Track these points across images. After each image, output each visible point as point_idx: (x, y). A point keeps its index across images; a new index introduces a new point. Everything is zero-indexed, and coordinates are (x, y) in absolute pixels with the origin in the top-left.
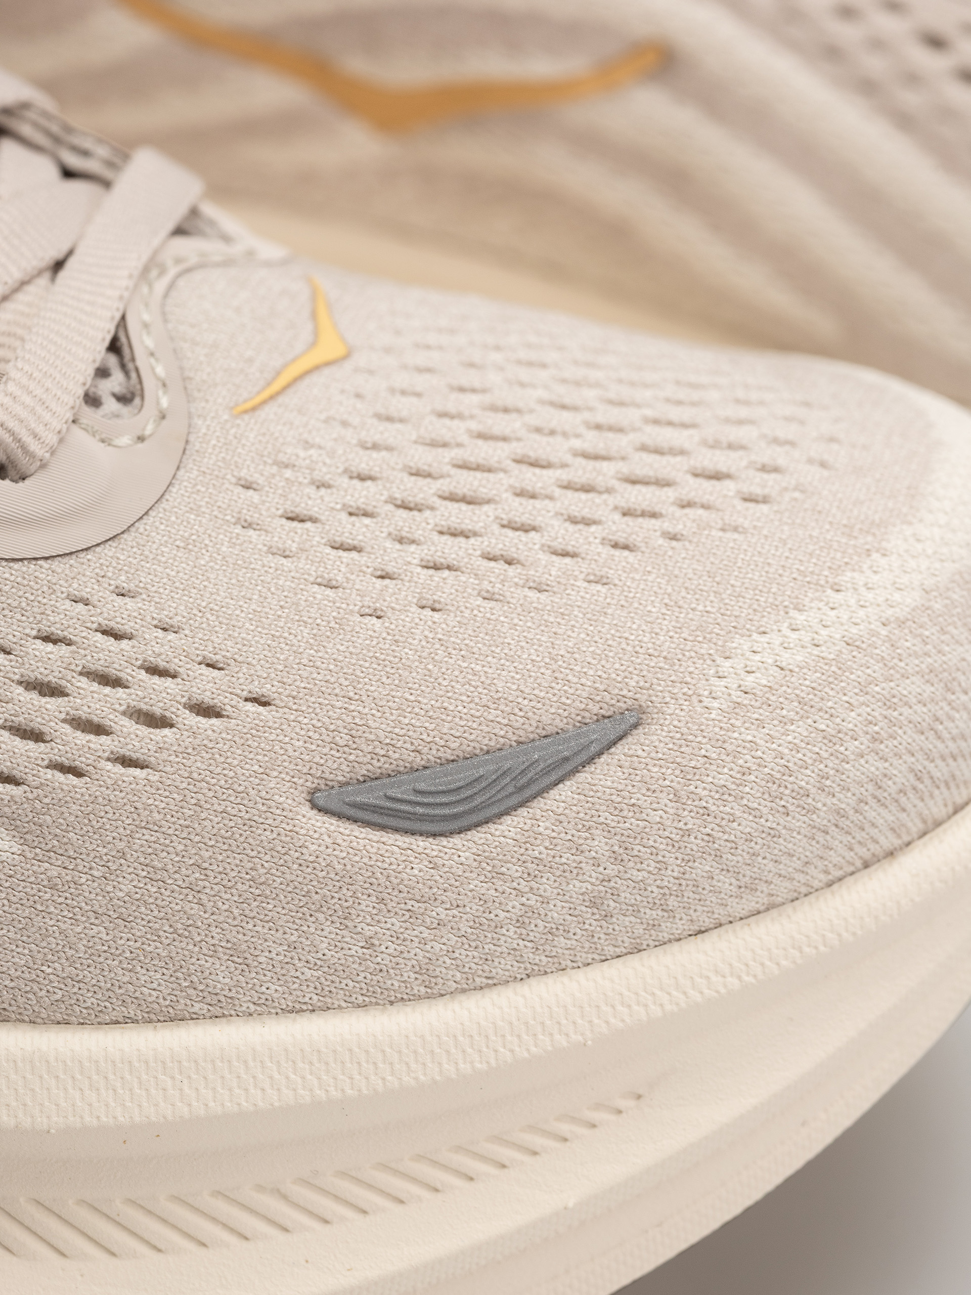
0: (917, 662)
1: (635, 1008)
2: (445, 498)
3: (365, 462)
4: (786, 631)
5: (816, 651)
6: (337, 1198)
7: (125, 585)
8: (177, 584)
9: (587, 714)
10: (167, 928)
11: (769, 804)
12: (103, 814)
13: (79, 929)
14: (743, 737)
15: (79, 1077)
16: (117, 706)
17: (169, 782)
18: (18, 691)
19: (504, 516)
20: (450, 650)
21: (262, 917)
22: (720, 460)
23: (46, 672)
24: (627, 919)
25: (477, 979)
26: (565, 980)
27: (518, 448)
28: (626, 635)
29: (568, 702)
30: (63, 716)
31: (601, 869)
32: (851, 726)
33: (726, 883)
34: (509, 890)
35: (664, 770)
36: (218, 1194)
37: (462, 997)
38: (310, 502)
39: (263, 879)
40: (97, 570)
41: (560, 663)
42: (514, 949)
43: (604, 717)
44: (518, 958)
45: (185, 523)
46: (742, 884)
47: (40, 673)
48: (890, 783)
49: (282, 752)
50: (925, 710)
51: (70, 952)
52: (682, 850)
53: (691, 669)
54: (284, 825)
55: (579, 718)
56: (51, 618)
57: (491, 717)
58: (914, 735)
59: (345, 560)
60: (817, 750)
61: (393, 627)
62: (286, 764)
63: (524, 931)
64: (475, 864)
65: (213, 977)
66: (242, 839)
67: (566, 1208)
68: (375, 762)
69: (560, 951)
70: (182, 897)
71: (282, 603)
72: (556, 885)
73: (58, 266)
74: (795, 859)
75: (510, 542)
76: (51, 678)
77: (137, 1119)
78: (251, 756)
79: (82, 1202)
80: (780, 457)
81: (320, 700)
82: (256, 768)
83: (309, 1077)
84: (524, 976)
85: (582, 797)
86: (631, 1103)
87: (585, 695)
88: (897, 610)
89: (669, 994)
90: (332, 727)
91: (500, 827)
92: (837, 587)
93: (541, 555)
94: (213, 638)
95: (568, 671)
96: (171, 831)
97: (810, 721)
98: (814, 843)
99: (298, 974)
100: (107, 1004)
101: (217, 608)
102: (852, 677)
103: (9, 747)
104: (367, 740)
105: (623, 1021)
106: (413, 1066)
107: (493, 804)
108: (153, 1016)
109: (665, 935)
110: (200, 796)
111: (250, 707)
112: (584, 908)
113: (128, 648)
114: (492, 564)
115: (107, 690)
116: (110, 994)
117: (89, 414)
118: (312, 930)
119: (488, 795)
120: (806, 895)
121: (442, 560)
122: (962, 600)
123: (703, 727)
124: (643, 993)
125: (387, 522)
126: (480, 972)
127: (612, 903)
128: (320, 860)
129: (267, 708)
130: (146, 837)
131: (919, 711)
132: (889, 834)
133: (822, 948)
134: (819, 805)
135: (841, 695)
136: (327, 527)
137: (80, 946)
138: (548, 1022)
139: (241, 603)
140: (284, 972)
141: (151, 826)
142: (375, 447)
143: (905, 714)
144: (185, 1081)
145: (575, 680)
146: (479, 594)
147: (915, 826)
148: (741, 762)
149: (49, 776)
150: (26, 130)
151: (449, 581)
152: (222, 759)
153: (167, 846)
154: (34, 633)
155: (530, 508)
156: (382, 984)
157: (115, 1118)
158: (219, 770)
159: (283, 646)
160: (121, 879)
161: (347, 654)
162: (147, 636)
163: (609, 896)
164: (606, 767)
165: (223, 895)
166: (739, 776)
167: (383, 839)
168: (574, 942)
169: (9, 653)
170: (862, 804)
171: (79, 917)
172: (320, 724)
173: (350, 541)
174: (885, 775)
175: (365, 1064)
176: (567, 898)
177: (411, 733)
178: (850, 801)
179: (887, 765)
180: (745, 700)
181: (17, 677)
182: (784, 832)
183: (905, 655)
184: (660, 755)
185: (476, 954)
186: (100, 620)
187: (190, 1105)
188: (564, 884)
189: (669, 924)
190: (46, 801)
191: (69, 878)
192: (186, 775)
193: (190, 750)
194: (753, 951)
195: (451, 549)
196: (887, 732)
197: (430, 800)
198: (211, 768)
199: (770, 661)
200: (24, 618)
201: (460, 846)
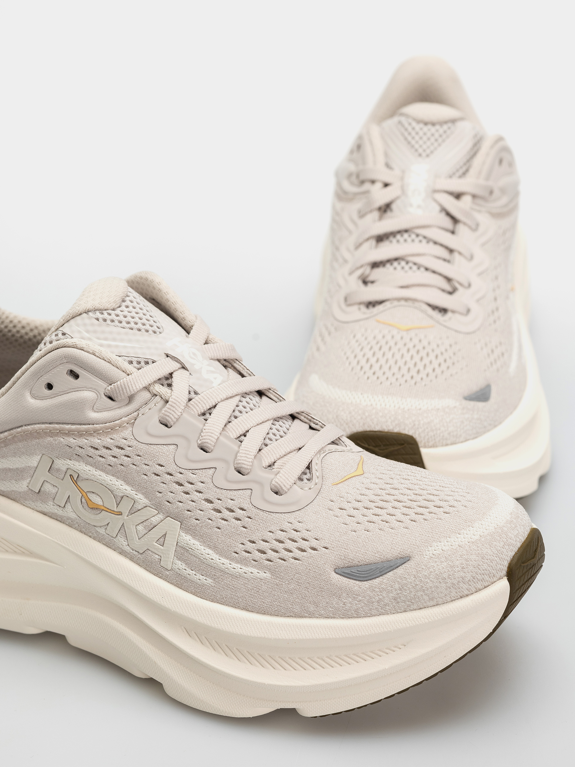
0: (475, 551)
1: (403, 624)
2: (376, 507)
3: (360, 498)
4: (445, 542)
5: (451, 547)
6: (335, 662)
7: (300, 520)
8: (312, 521)
9: (398, 557)
10: (300, 596)
11: (436, 580)
12: (289, 570)
13: (282, 595)
14: (431, 565)
15: (279, 627)
16: (295, 546)
17: (304, 564)
18: (274, 541)
19: (388, 512)
20: (369, 540)
21: (321, 596)
22: (441, 504)
23: (281, 538)
24: (403, 604)
25: (368, 614)
26: (388, 616)
27: (395, 497)
28: (410, 540)
29: (394, 554)
30: (283, 548)
31: (397, 592)
32: (457, 564)
33: (426, 598)
34: (376, 594)
35: (412, 570)
36: (309, 658)
37: (365, 618)
38: (345, 506)
39: (322, 587)
40: (295, 517)
41: (393, 545)
42: (376, 608)
43: (402, 558)
44: (378, 610)
45: (316, 508)
46: (430, 598)
47: (279, 538)
48: (466, 578)
49: (329, 559)
50: (476, 562)
51: (279, 600)
52: (415, 589)
53: (422, 549)
54: (328, 576)
55: (396, 558)
56: (283, 526)
57: (376, 556)
58: (473, 568)
59: (350, 519)
60: (448, 569)
61: (358, 534)
62: (330, 562)
63: (379, 604)
64: (369, 588)
65: (310, 608)
66: (318, 578)
67: (385, 669)
68: (349, 563)
69: (387, 610)
70: (304, 590)
71: (334, 527)
72: (386, 594)
73: (300, 449)
74: (443, 594)
75: (388, 518)
76: (281, 539)
77: (290, 638)
78: (322, 560)
79: (279, 657)
80: (455, 504)
81: (339, 549)
82: (323, 562)
83: (329, 632)
84: (379, 615)
85: (394, 575)
86: (403, 647)
87: (398, 552)
88: (473, 540)
89: (411, 622)
90: (341, 555)
91: (375, 580)
92: (460, 533)
93: (394, 521)
94: (318, 533)
95: (395, 547)
96: (303, 575)
97: (447, 562)
98: (447, 590)
99: (328, 609)
100: (286, 612)
101: (320, 527)
102: (459, 553)
103: (271, 554)
104: (348, 558)
105: (400, 627)
106: (352, 632)
107: (374, 575)
108: (296, 616)
109: (412, 608)
110: (310, 568)
111: (324, 549)
112: (393, 600)
113: (299, 534)
114: (383, 522)
115: (293, 543)
116: (287, 610)
117: (299, 482)
118: (332, 600)
119: (373, 573)
120: (446, 603)
121: (372, 521)
122: (490, 539)
123: (423, 562)
124: (405, 621)
125: (361, 511)
126: (369, 613)
127: (399, 600)
128: (335, 584)
129: (327, 550)
130: (298, 576)
131: (474, 563)
132: (467, 590)
133: (448, 615)
134: (448, 582)
135: (455, 557)
136: (348, 511)
137: (282, 599)
138: (383, 625)
139: (325, 526)
140: (325, 608)
141: (299, 573)
142: (363, 495)
143: (471, 563)
144: (302, 631)
145: (396, 549)
146: (378, 529)
147: (474, 590)
148: (430, 570)
149: (278, 561)
150: (302, 418)
151: (372, 525)
152: (316, 560)
153: (302, 578)
154: (279, 529)
155: (394, 511)
156: (347, 613)
157: (286, 637)
158: (315, 562)
159: (333, 536)
160: (291, 585)
161: (346, 539)
162: (303, 532)
163: (398, 598)
164: (400, 569)
165: (313, 590)
166: (429, 573)
167: (349, 581)
168: (390, 608)
169: (273, 533)
170: (459, 583)
171: (282, 592)
172: (338, 554)
173: (352, 515)
174: (465, 577)
175: (341, 631)
176: (389, 597)
177: (358, 558)
178: (456, 582)
179: (465, 574)
180: (433, 556)
181: (274, 538)
182: (440, 587)
183: (472, 550)
184: (412, 567)
185: (368, 608)
186: (294, 527)
187: (302, 636)
188: (388, 594)
189: (413, 606)
190: (277, 566)
191: (281, 583)
192: (308, 563)
193: (309, 557)
194: (431, 614)
195: (375, 518)
196: (466, 567)
197: (360, 573)
198: (313, 562)
199: (440, 548)
200: (277, 526)
201: (366, 584)
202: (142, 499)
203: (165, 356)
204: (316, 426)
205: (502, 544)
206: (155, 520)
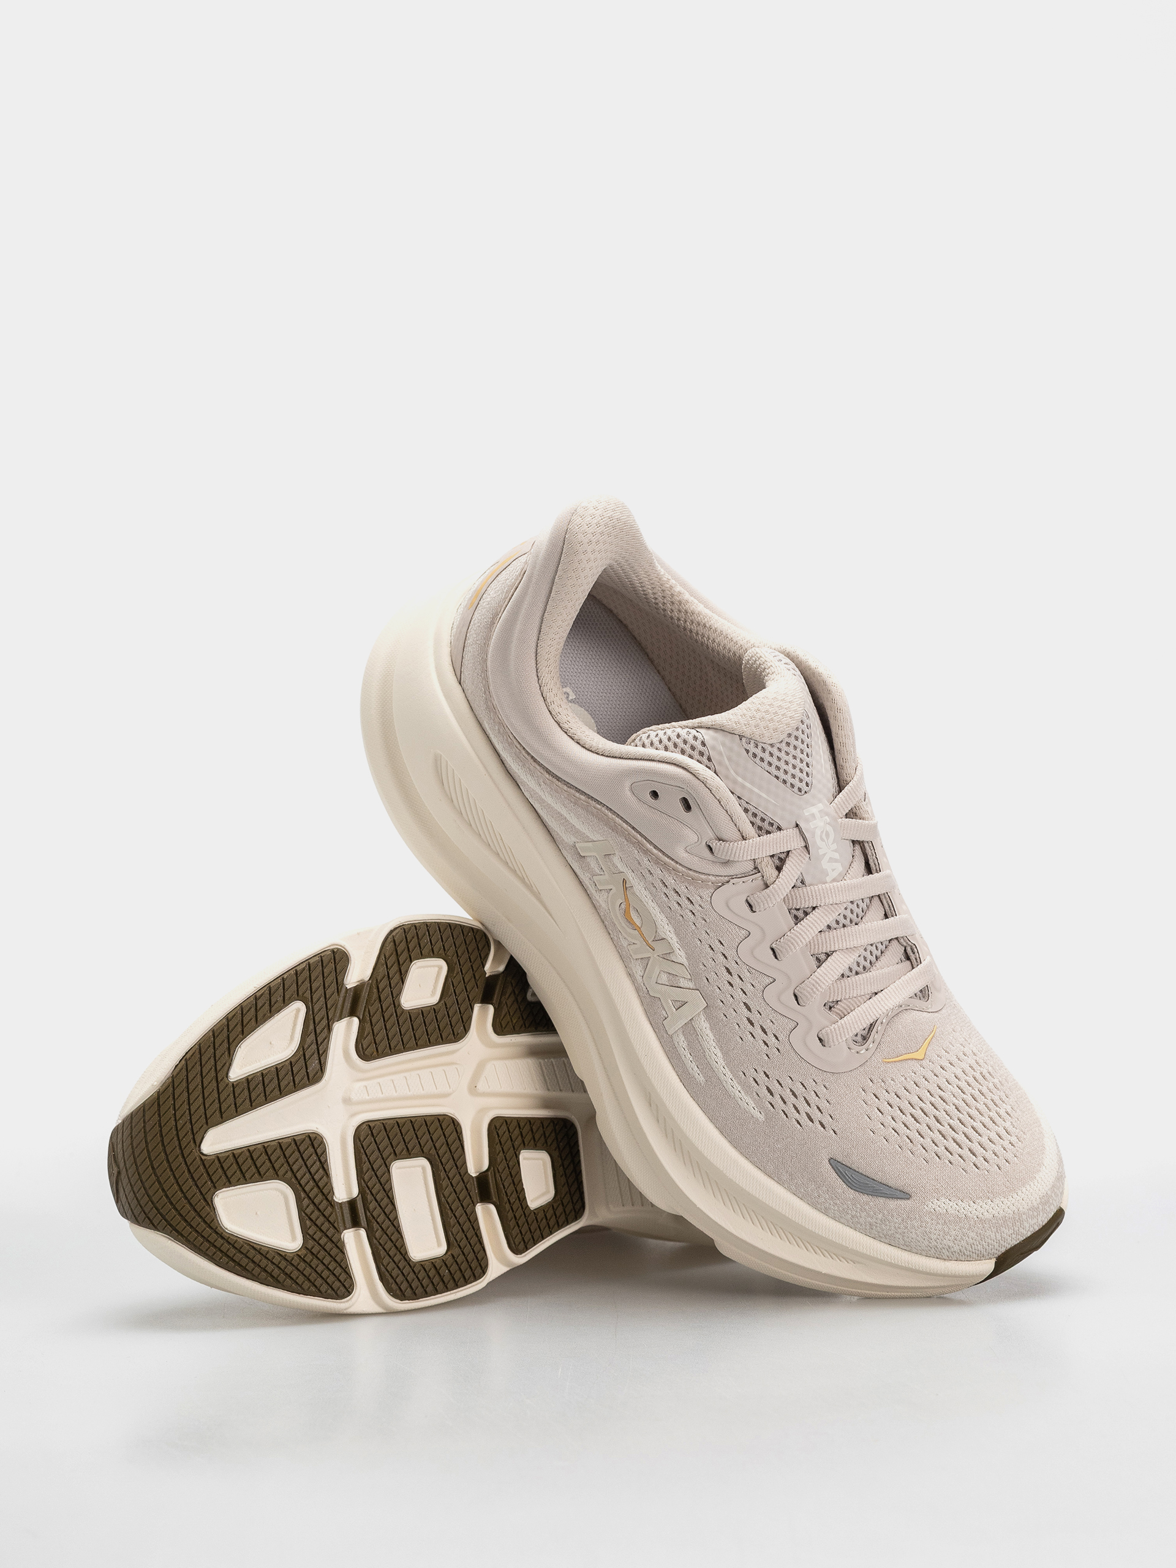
3: (901, 1092)
4: (955, 1204)
5: (957, 1213)
7: (826, 1086)
8: (838, 1094)
9: (898, 1188)
12: (785, 1127)
14: (927, 1219)
16: (805, 1110)
17: (804, 1134)
18: (788, 1090)
20: (882, 1152)
30: (793, 1103)
34: (855, 1208)
35: (905, 1211)
38: (882, 1094)
39: (807, 1166)
40: (823, 1078)
41: (902, 1173)
43: (902, 1192)
45: (851, 1080)
47: (795, 1090)
49: (831, 1146)
53: (927, 1196)
54: (820, 1160)
56: (806, 1080)
57: (879, 1173)
59: (877, 1114)
61: (875, 1138)
62: (830, 1149)
64: (852, 1198)
65: (783, 1176)
66: (810, 1156)
68: (848, 1163)
71: (857, 1114)
73: (875, 994)
75: (916, 1137)
76: (796, 1093)
78: (824, 1142)
81: (847, 1142)
82: (824, 1145)
87: (902, 1183)
88: (983, 1216)
90: (845, 1149)
92: (974, 1202)
93: (919, 1145)
94: (836, 1111)
96: (796, 1143)
97: (943, 1226)
102: (961, 1224)
103: (777, 1099)
107: (864, 1190)
110: (807, 1142)
111: (832, 1131)
113: (817, 1099)
114: (908, 1139)
115: (806, 1105)
119: (865, 1187)
123: (919, 1209)
125: (894, 1112)
128: (822, 1172)
129: (835, 1135)
130: (791, 1140)
134: (934, 1242)
135: (955, 1225)
136: (880, 1103)
139: (848, 1108)
141: (793, 1138)
149: (780, 1112)
153: (793, 1145)
154: (801, 1081)
158: (816, 1139)
161: (861, 1136)
162: (823, 1100)
163: (875, 1225)
164: (893, 1201)
167: (838, 1179)
169: (792, 1081)
171: (765, 1143)
172: (843, 1146)
173: (882, 1110)
176: (866, 1219)
180: (934, 1212)
181: (790, 1087)
184: (907, 1207)
186: (816, 1089)
188: (867, 1215)
190: (776, 1116)
192: (807, 1134)
193: (812, 1130)
195: (902, 1129)
197: (853, 1179)
198: (813, 1137)
199: (946, 1208)
200: (800, 1076)
201: (851, 1193)
202: (681, 956)
203: (795, 825)
204: (912, 954)
205: (1011, 1231)
206: (683, 983)
